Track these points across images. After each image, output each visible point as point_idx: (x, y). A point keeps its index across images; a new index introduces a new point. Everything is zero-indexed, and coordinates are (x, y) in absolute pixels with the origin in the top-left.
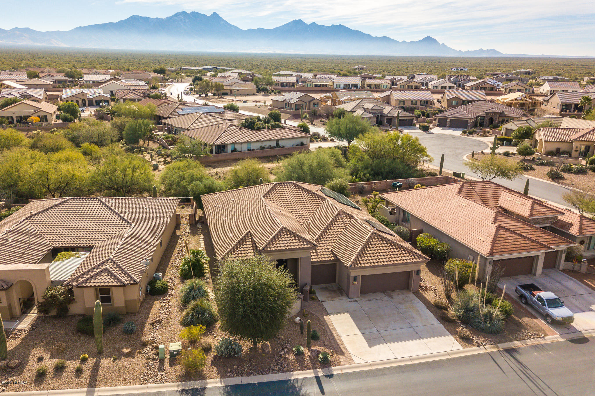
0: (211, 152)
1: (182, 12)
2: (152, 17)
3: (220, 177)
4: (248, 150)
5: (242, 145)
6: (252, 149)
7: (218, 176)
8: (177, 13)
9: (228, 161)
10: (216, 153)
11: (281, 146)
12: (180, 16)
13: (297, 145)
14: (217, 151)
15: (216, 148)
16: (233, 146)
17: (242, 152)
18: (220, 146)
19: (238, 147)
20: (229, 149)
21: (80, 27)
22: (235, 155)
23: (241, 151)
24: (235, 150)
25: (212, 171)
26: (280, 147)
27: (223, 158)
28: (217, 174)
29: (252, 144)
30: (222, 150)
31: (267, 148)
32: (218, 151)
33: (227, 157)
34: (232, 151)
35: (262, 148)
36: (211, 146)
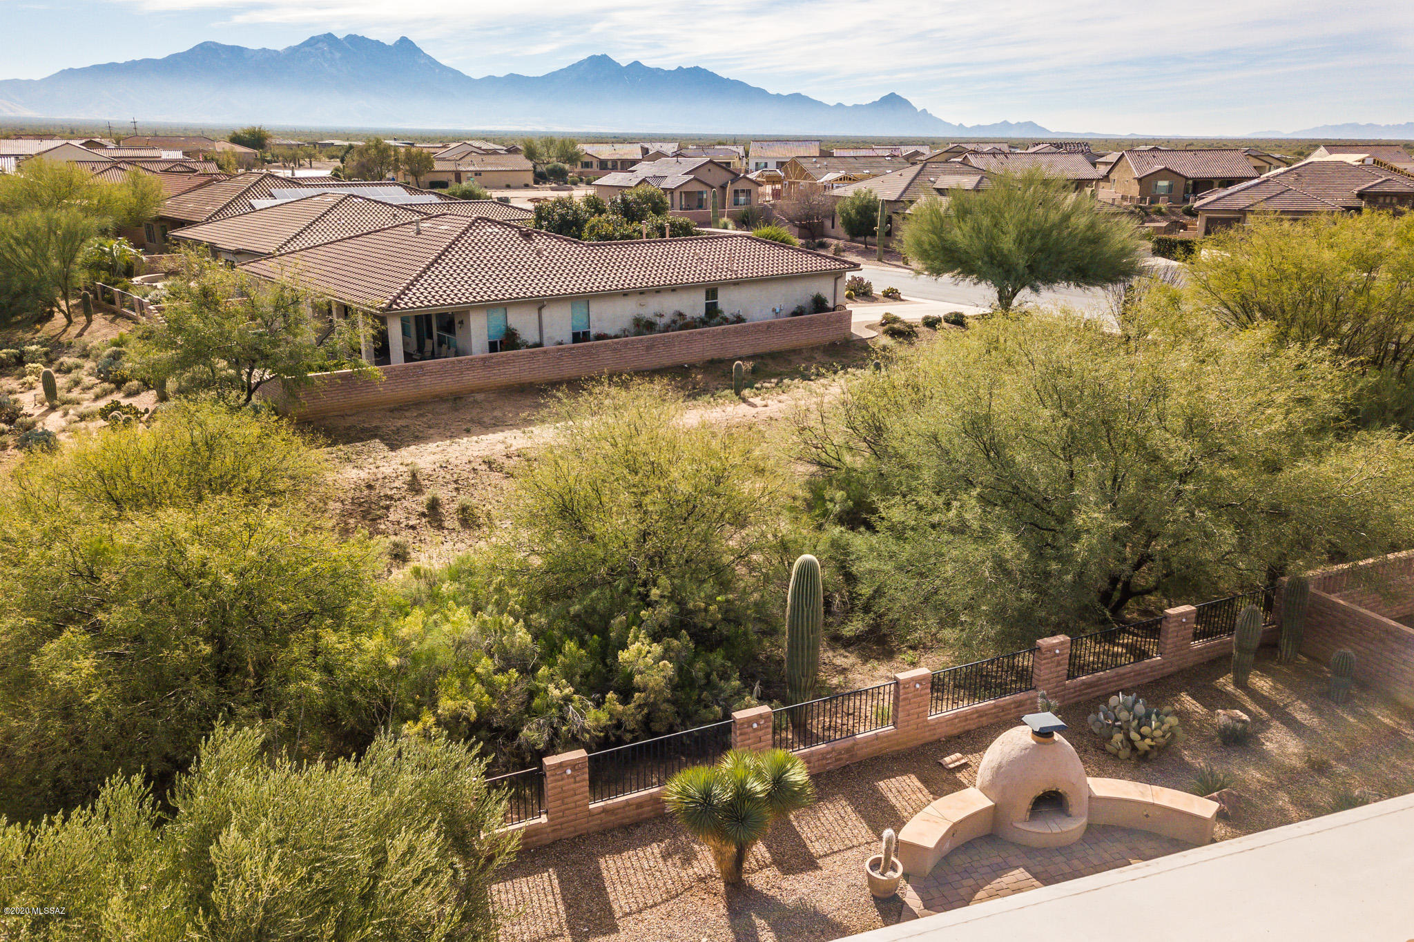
0: (382, 353)
1: (325, 36)
2: (250, 47)
3: (434, 505)
4: (577, 337)
5: (546, 313)
6: (593, 332)
7: (424, 498)
8: (312, 38)
9: (480, 397)
10: (408, 357)
11: (727, 314)
12: (320, 45)
13: (799, 312)
14: (413, 347)
15: (405, 332)
16: (498, 316)
17: (548, 346)
18: (428, 317)
19: (523, 323)
20: (479, 331)
21: (70, 69)
22: (514, 368)
23: (540, 345)
24: (508, 341)
25: (387, 470)
26: (726, 321)
27: (447, 384)
28: (415, 485)
29: (596, 308)
30: (441, 342)
31: (667, 328)
32: (421, 348)
33: (472, 378)
34: (493, 347)
35: (644, 326)
36: (381, 318)
